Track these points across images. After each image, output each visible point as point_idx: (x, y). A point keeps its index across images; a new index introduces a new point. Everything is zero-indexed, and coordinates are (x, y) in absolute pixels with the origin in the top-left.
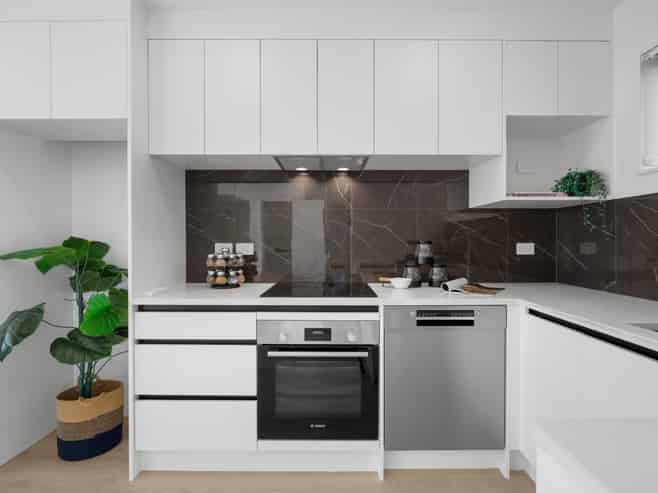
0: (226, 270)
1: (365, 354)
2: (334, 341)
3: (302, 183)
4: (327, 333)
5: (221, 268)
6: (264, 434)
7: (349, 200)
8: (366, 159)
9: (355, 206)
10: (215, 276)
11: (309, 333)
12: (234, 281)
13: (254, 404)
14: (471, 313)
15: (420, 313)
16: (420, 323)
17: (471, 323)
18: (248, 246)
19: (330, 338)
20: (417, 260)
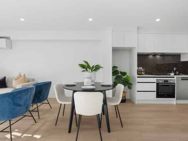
0: (141, 72)
1: (174, 84)
4: (167, 81)
6: (157, 97)
15: (182, 78)
18: (142, 68)
19: (168, 82)
20: (173, 70)
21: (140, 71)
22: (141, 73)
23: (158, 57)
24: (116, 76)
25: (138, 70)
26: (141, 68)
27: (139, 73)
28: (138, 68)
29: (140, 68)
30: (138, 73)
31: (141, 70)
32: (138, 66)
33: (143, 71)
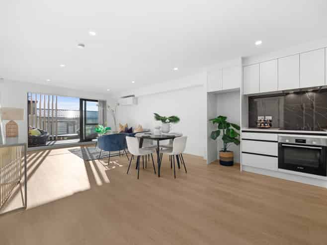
1: (321, 148)
2: (307, 143)
3: (292, 96)
5: (263, 123)
6: (280, 167)
7: (313, 100)
8: (321, 87)
9: (316, 102)
10: (261, 125)
11: (297, 141)
12: (267, 127)
13: (277, 158)
19: (305, 143)
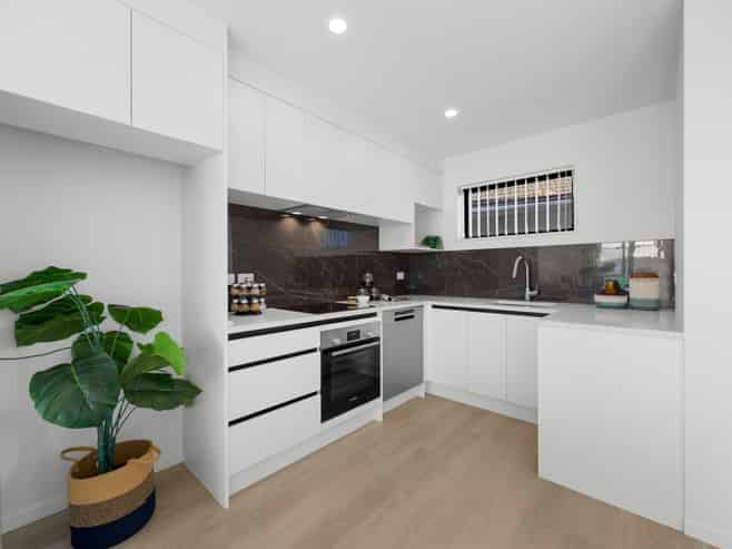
0: (249, 298)
1: (374, 344)
4: (357, 333)
6: (325, 417)
11: (349, 335)
13: (319, 396)
14: (412, 311)
15: (397, 313)
16: (397, 320)
17: (412, 317)
18: (251, 276)
19: (359, 337)
20: (364, 284)
21: (243, 297)
22: (250, 304)
23: (316, 227)
24: (75, 337)
25: (235, 292)
26: (247, 278)
27: (239, 305)
28: (233, 276)
29: (241, 277)
30: (235, 307)
31: (249, 289)
32: (235, 267)
33: (257, 292)
